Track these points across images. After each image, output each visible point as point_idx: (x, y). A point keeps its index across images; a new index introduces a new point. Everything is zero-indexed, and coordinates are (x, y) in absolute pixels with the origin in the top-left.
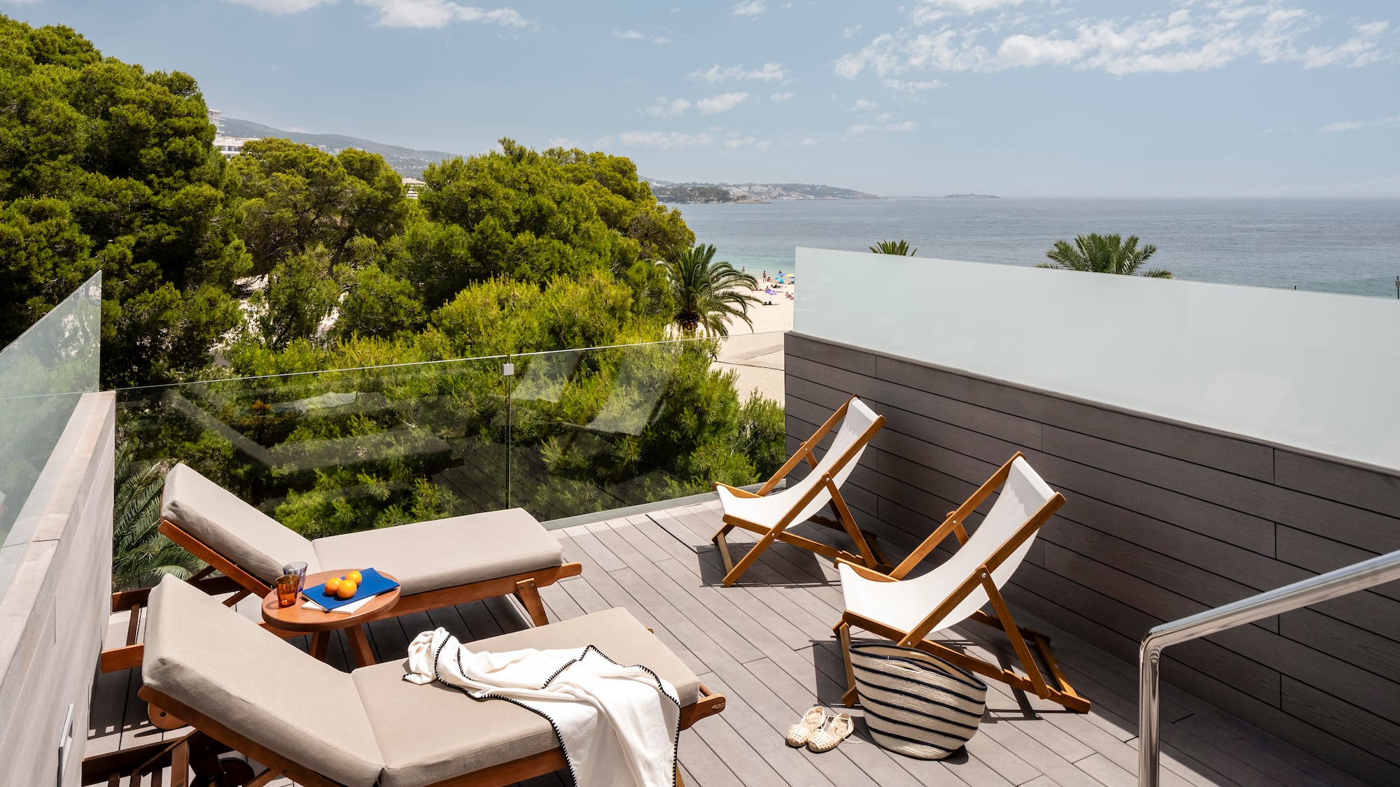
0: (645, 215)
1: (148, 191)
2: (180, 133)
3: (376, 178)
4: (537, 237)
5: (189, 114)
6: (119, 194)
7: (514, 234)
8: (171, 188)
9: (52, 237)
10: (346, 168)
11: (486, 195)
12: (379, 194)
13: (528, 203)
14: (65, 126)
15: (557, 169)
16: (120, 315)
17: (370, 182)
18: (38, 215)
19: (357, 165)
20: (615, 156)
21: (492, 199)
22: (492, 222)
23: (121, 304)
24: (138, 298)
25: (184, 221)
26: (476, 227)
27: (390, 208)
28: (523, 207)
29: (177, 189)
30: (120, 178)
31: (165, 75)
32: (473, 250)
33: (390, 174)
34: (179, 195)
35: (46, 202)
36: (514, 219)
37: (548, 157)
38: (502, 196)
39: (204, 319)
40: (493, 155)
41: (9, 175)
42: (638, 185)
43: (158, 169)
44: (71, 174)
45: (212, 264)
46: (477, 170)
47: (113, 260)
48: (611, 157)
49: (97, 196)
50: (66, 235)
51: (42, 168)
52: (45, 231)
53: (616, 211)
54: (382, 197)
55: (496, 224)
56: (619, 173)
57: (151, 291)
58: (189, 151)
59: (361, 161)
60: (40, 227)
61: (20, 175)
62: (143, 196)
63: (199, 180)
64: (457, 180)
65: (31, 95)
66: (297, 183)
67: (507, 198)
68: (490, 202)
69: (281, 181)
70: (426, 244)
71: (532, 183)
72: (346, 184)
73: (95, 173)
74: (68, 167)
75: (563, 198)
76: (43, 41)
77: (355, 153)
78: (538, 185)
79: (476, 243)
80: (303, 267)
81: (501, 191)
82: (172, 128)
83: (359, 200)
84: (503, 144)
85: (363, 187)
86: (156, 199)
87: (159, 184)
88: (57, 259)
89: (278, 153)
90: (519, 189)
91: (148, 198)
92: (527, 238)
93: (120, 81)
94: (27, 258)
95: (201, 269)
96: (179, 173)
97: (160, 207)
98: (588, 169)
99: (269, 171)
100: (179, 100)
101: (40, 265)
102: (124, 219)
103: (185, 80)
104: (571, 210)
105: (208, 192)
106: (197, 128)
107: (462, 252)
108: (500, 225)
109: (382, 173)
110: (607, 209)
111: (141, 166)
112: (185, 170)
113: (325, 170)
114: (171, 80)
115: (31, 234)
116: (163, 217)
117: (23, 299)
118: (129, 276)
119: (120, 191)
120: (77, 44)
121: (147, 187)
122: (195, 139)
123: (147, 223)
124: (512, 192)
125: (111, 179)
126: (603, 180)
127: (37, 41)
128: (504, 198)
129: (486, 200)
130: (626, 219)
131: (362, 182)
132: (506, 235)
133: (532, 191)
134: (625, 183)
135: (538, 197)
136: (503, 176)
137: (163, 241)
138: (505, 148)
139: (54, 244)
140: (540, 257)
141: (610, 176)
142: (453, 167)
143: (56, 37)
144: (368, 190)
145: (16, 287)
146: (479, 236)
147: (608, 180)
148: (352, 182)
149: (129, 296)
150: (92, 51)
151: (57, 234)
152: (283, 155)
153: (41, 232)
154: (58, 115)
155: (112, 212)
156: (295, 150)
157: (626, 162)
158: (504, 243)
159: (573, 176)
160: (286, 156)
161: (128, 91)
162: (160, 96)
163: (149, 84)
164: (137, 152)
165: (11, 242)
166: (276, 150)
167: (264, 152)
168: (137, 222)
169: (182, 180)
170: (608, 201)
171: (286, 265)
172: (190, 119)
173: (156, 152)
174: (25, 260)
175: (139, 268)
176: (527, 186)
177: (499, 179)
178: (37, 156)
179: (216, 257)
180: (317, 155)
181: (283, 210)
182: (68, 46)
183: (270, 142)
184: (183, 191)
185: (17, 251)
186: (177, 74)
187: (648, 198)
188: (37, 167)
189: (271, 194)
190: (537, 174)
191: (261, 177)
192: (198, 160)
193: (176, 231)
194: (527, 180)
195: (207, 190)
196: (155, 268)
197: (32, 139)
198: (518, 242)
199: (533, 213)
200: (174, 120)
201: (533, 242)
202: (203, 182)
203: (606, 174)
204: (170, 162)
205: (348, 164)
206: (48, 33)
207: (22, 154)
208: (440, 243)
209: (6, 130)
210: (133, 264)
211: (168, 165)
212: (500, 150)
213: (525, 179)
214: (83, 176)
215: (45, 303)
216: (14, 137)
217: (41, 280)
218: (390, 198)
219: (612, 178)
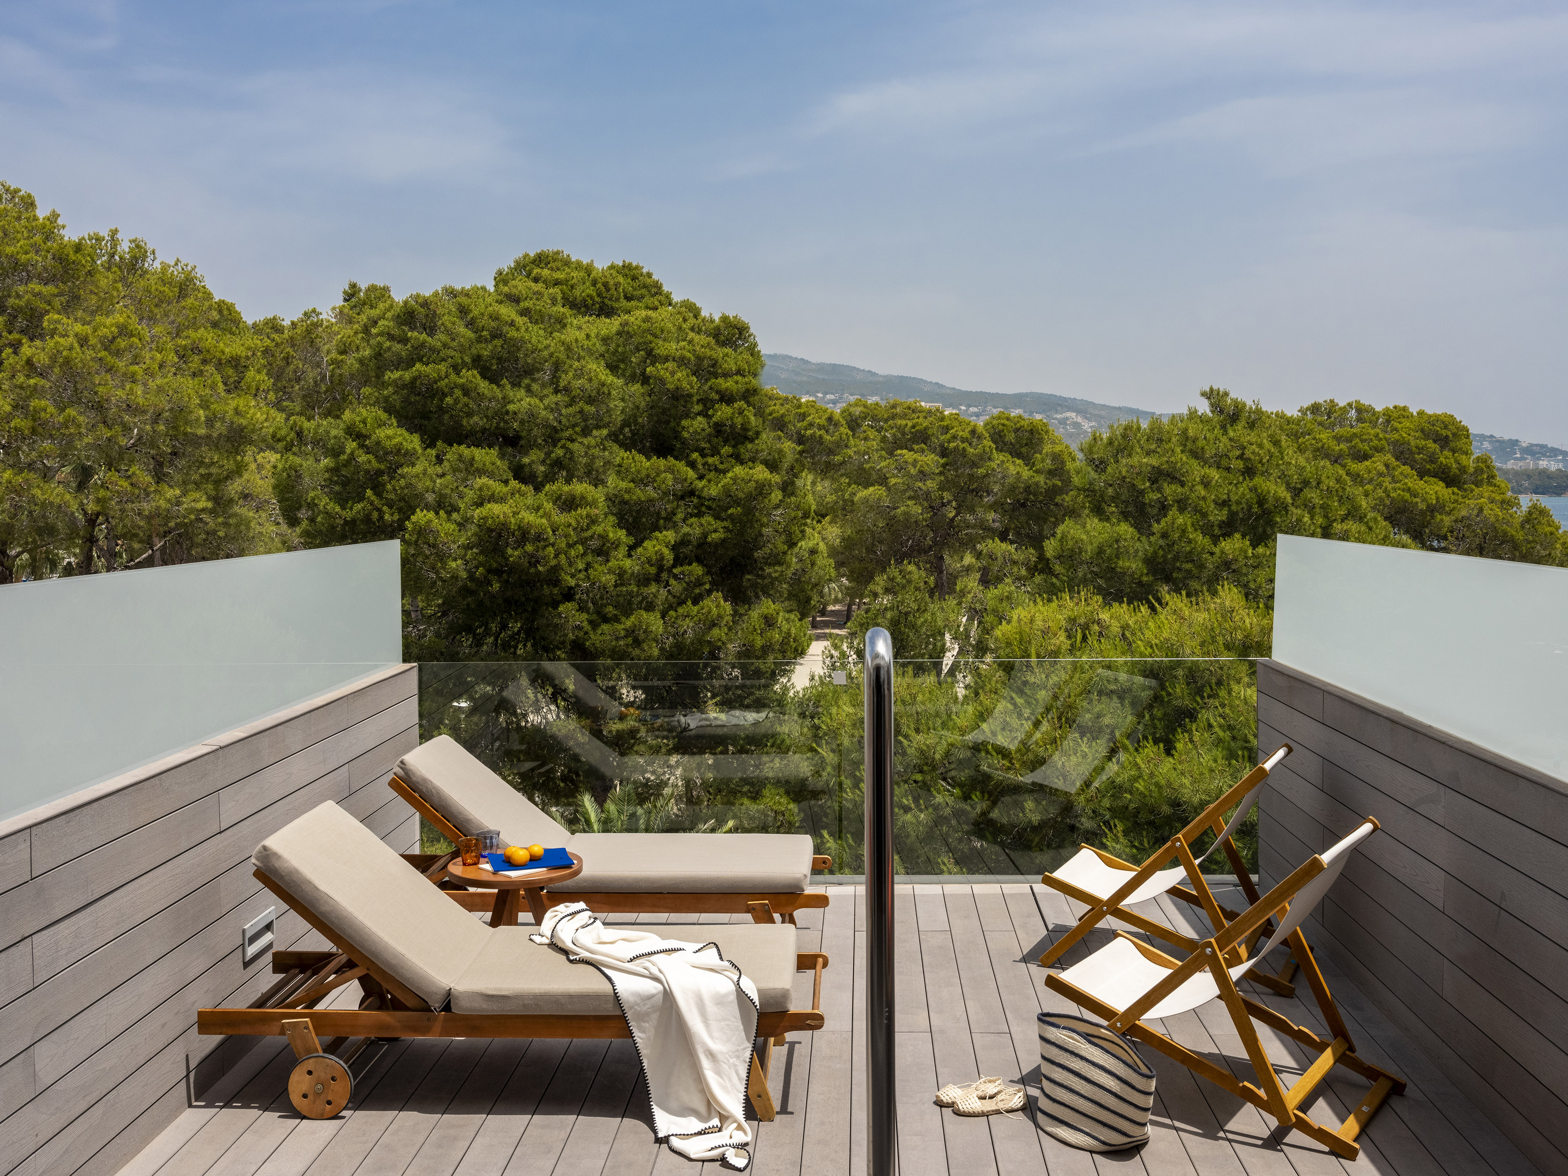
0: (1475, 512)
1: (691, 474)
2: (727, 398)
3: (1038, 455)
4: (1254, 546)
5: (739, 372)
6: (658, 479)
7: (1215, 540)
8: (717, 470)
9: (582, 530)
10: (995, 442)
11: (1173, 476)
12: (1041, 479)
13: (1242, 491)
14: (598, 393)
15: (1322, 436)
16: (661, 630)
17: (1028, 461)
18: (569, 504)
19: (1011, 437)
20: (1430, 412)
21: (1183, 486)
22: (1180, 521)
23: (663, 617)
24: (680, 610)
25: (732, 514)
26: (1156, 527)
27: (1058, 499)
28: (1234, 498)
29: (724, 472)
30: (658, 458)
31: (712, 321)
32: (1151, 562)
33: (1058, 449)
34: (727, 480)
35: (580, 488)
36: (1218, 516)
37: (1309, 416)
38: (1198, 479)
39: (759, 642)
40: (1193, 414)
41: (542, 456)
42: (1470, 463)
43: (703, 445)
44: (607, 453)
45: (776, 571)
46: (1160, 440)
47: (649, 561)
48: (1421, 413)
49: (633, 481)
50: (599, 529)
51: (575, 447)
52: (574, 524)
53: (1422, 506)
54: (1046, 483)
55: (1185, 524)
56: (1435, 442)
57: (695, 602)
58: (739, 420)
59: (1017, 430)
60: (570, 518)
61: (553, 455)
62: (686, 480)
63: (753, 460)
64: (1130, 455)
65: (563, 357)
66: (927, 464)
67: (1206, 483)
68: (1180, 490)
69: (906, 462)
70: (1080, 553)
71: (1249, 459)
72: (994, 465)
73: (631, 452)
74: (603, 445)
75: (1306, 483)
76: (606, 285)
77: (1008, 419)
78: (1260, 462)
79: (1155, 553)
80: (909, 582)
81: (1196, 471)
82: (718, 392)
83: (1013, 489)
84: (1208, 398)
85: (1018, 469)
86: (700, 484)
87: (704, 465)
88: (589, 558)
89: (904, 422)
90: (1228, 469)
91: (691, 483)
92: (1237, 546)
93: (659, 333)
94: (556, 556)
95: (763, 577)
96: (726, 450)
97: (705, 494)
98: (1377, 435)
99: (891, 447)
100: (727, 355)
101: (571, 564)
102: (666, 509)
103: (735, 327)
104: (1317, 501)
105: (761, 476)
106: (747, 390)
107: (1134, 566)
108: (1193, 525)
109: (1047, 448)
110: (1406, 501)
111: (684, 442)
112: (734, 447)
113: (966, 445)
114: (718, 328)
115: (559, 526)
116: (709, 508)
117: (555, 604)
118: (672, 582)
119: (658, 475)
120: (645, 286)
121: (688, 469)
122: (745, 406)
123: (692, 516)
124: (1215, 475)
125: (648, 459)
126: (1403, 453)
127: (599, 285)
128: (1202, 482)
129: (1173, 487)
130: (1442, 520)
131: (1018, 461)
132: (1200, 539)
133: (1249, 472)
134: (1446, 458)
135: (1258, 480)
136: (1203, 448)
137: (709, 539)
138: (1212, 405)
139: (586, 539)
140: (1258, 576)
141: (1417, 447)
142: (1124, 436)
143: (621, 279)
144: (1026, 473)
145: (546, 590)
146: (1161, 542)
147: (1412, 453)
148: (1003, 462)
149: (671, 607)
150: (661, 294)
151: (588, 528)
152: (910, 424)
153: (570, 525)
154: (590, 380)
155: (651, 501)
156: (925, 418)
157: (1448, 422)
158: (1200, 553)
159: (1350, 448)
160: (913, 427)
161: (667, 345)
162: (703, 350)
163: (691, 335)
164: (679, 424)
165: (539, 536)
166: (901, 418)
167: (886, 421)
168: (680, 516)
169: (730, 459)
170: (1409, 490)
171: (889, 578)
172: (739, 378)
173: (699, 423)
174: (554, 558)
175: (682, 573)
176: (1240, 464)
177: (1196, 454)
178: (570, 431)
179: (780, 564)
180: (956, 423)
181: (909, 503)
182: (635, 289)
183: (894, 407)
184: (730, 475)
185: (546, 546)
186: (724, 319)
187: (1490, 483)
188: (570, 445)
189: (893, 481)
190: (1261, 446)
191: (881, 457)
192: (750, 433)
193: (724, 527)
194: (1243, 454)
195: (761, 473)
196: (700, 573)
197: (564, 411)
198: (1222, 552)
199: (1250, 508)
200: (720, 380)
201: (1246, 552)
202: (757, 463)
203: (1409, 444)
204: (717, 437)
205: (998, 437)
206: (611, 275)
207: (556, 430)
208: (1100, 551)
209: (537, 401)
210: (674, 566)
211: (715, 440)
212: (1204, 407)
213: (1238, 453)
214: (620, 455)
215: (577, 611)
216: (546, 409)
217: (572, 582)
218: (1057, 485)
219: (1421, 450)
